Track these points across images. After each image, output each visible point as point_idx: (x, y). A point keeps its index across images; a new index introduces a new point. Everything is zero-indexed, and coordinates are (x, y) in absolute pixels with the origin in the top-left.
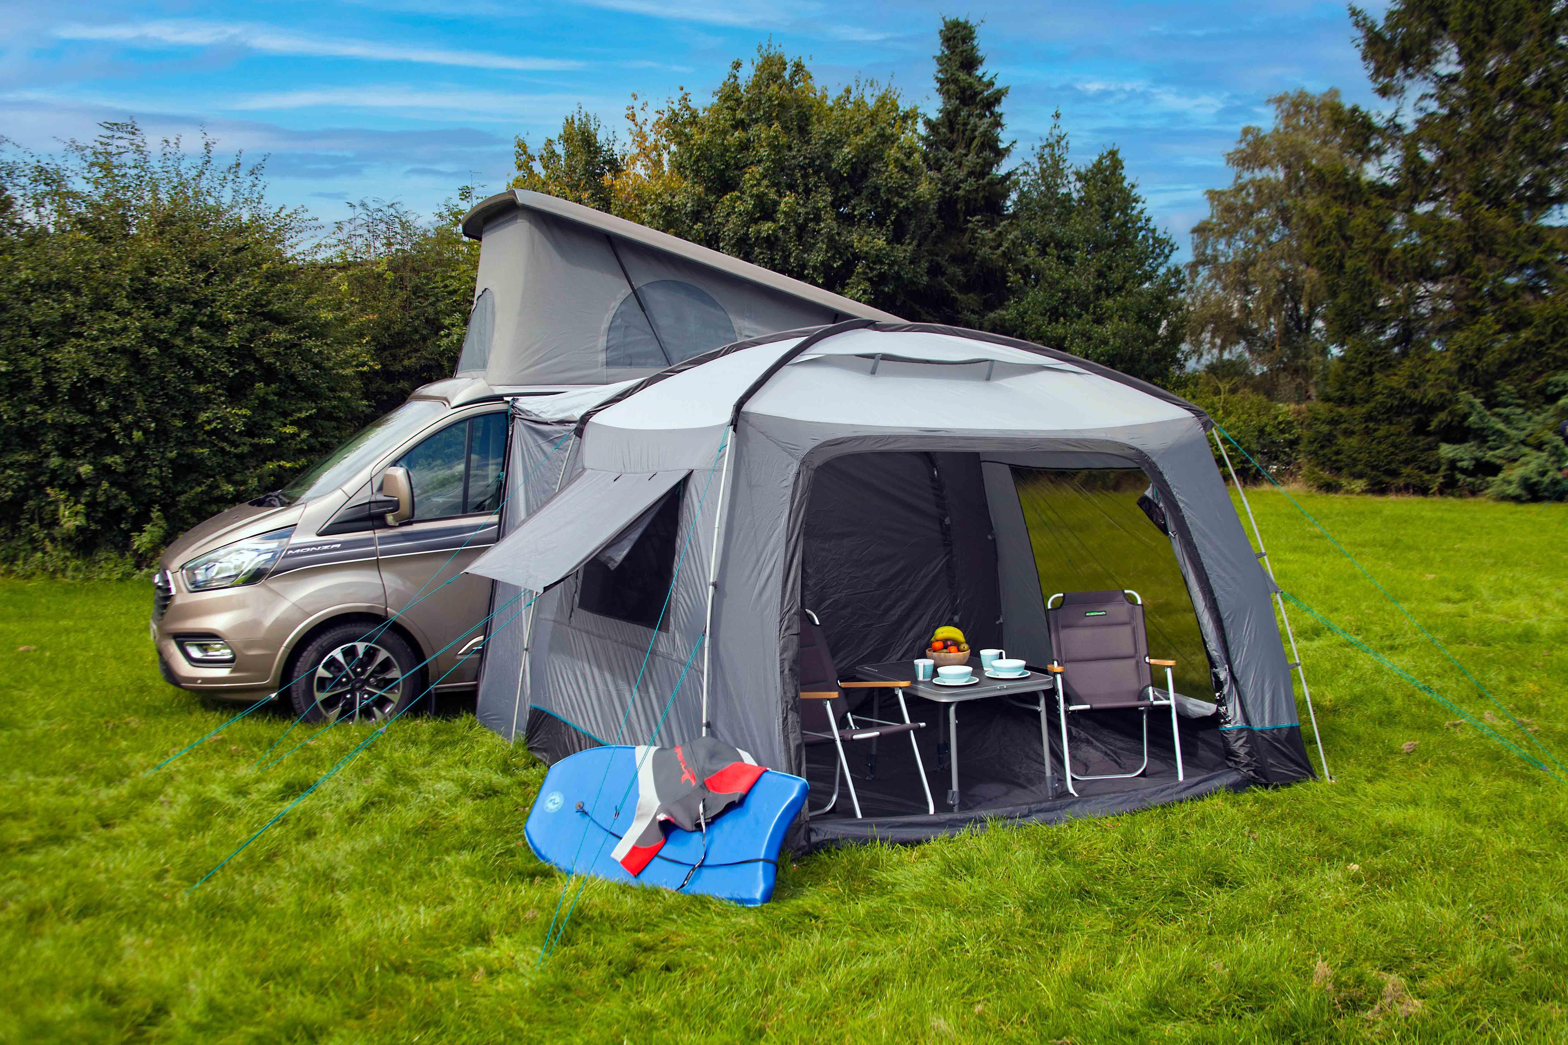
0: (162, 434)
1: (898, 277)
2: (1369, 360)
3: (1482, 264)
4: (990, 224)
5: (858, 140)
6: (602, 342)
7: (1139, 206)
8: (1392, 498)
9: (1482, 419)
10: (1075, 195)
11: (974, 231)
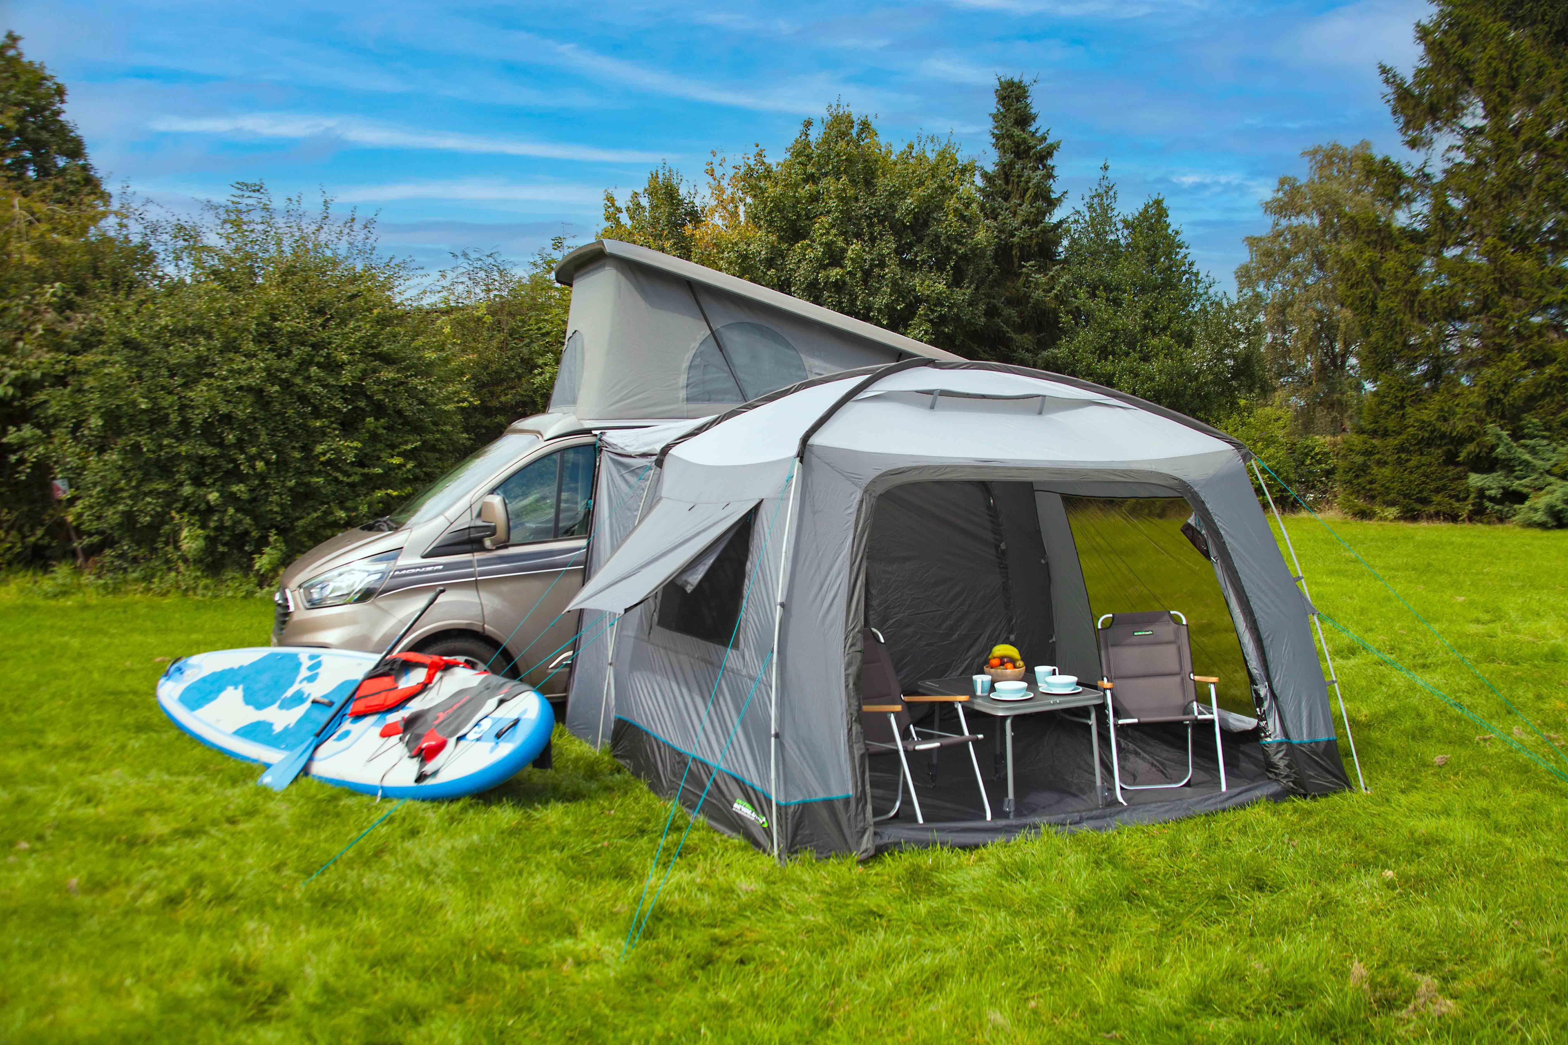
0: (282, 465)
1: (957, 318)
2: (1401, 395)
3: (1508, 304)
4: (1042, 269)
5: (920, 192)
6: (683, 380)
7: (1183, 251)
8: (1423, 524)
9: (1508, 450)
10: (1122, 241)
11: (1028, 275)
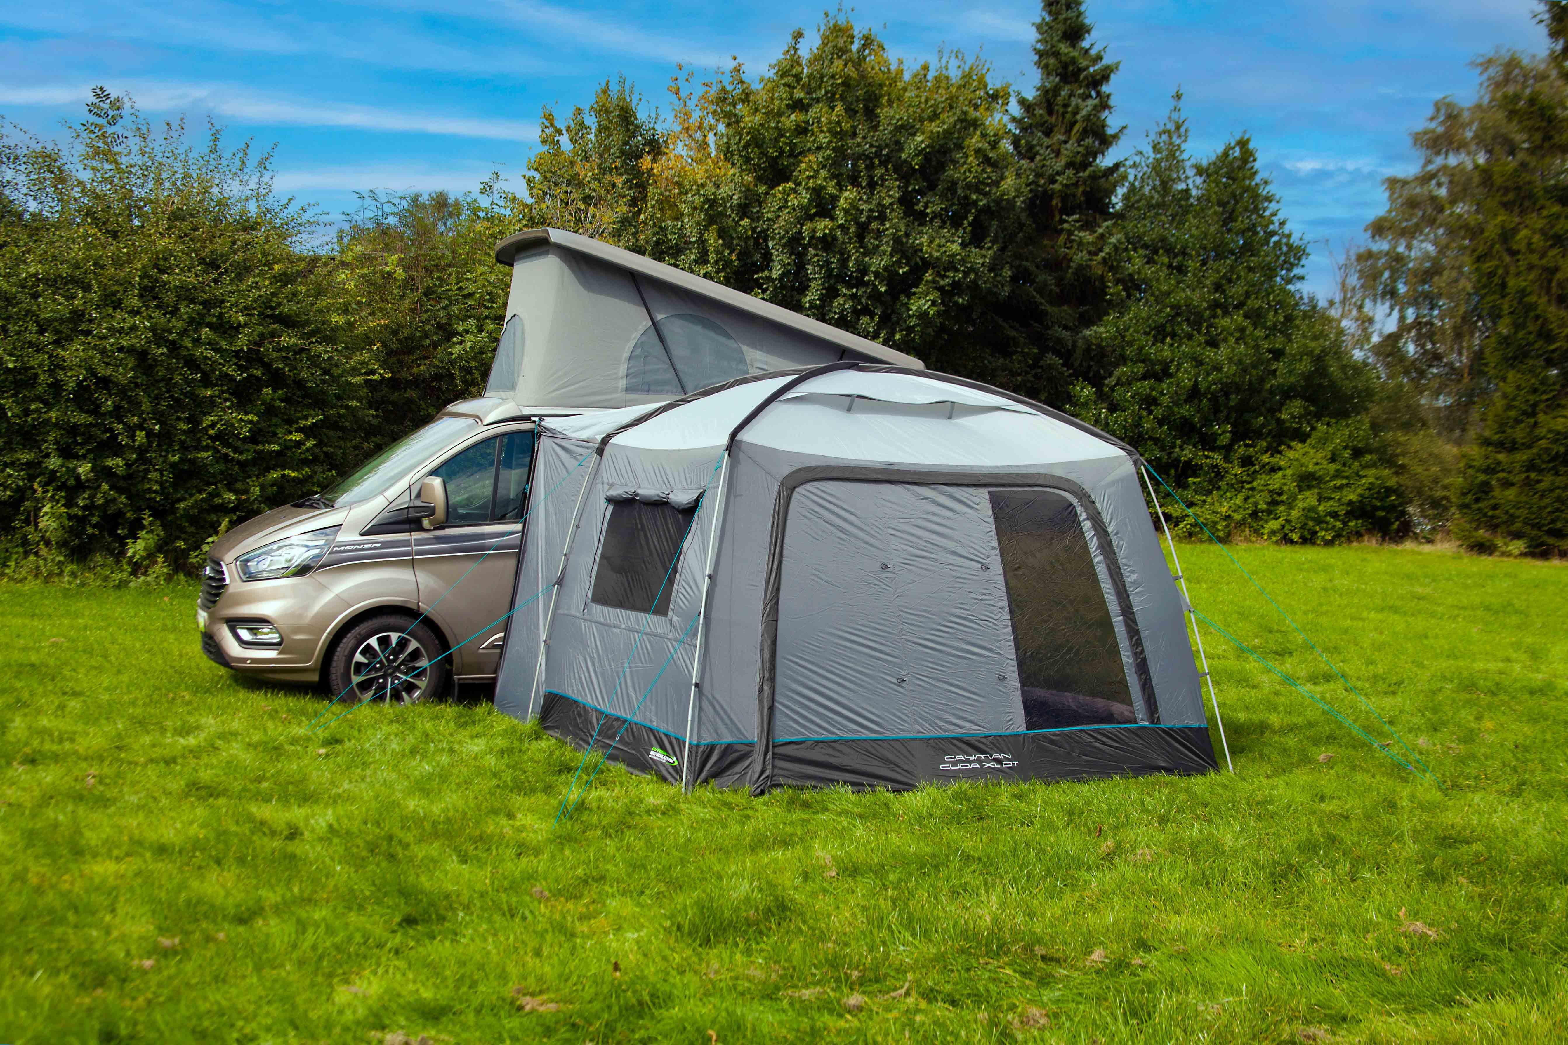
0: (165, 438)
2: (1532, 398)
4: (1089, 226)
5: (934, 127)
6: (623, 369)
7: (1273, 206)
8: (1556, 562)
10: (1194, 192)
11: (1070, 233)
